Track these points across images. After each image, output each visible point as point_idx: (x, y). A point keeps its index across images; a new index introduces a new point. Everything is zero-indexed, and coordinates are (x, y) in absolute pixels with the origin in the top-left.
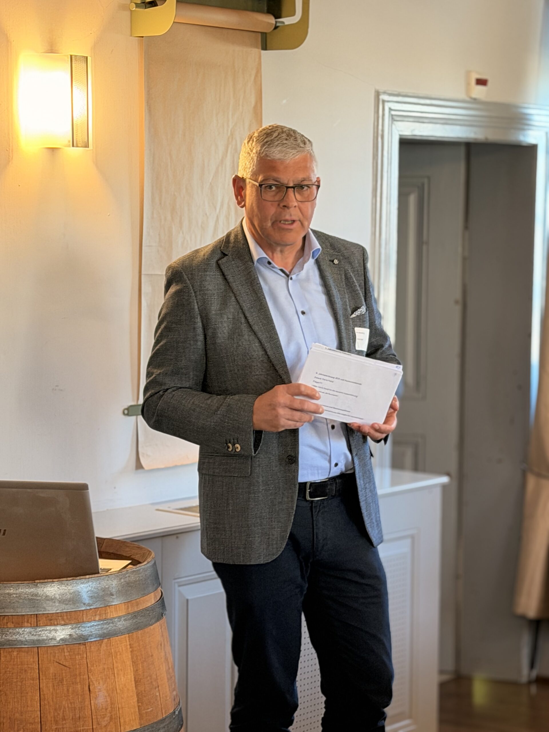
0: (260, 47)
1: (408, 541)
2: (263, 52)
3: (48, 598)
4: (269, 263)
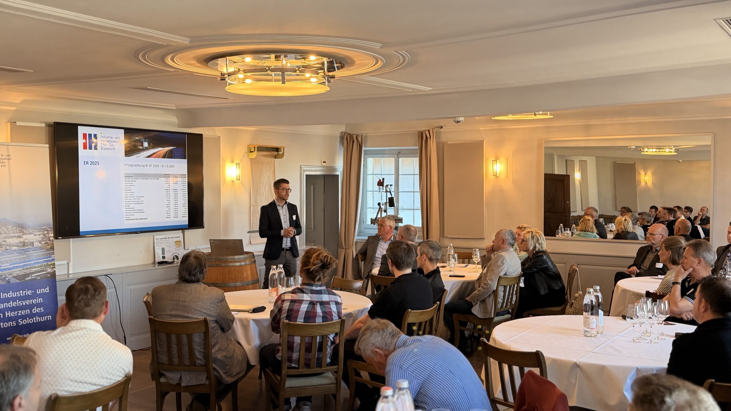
0: (275, 158)
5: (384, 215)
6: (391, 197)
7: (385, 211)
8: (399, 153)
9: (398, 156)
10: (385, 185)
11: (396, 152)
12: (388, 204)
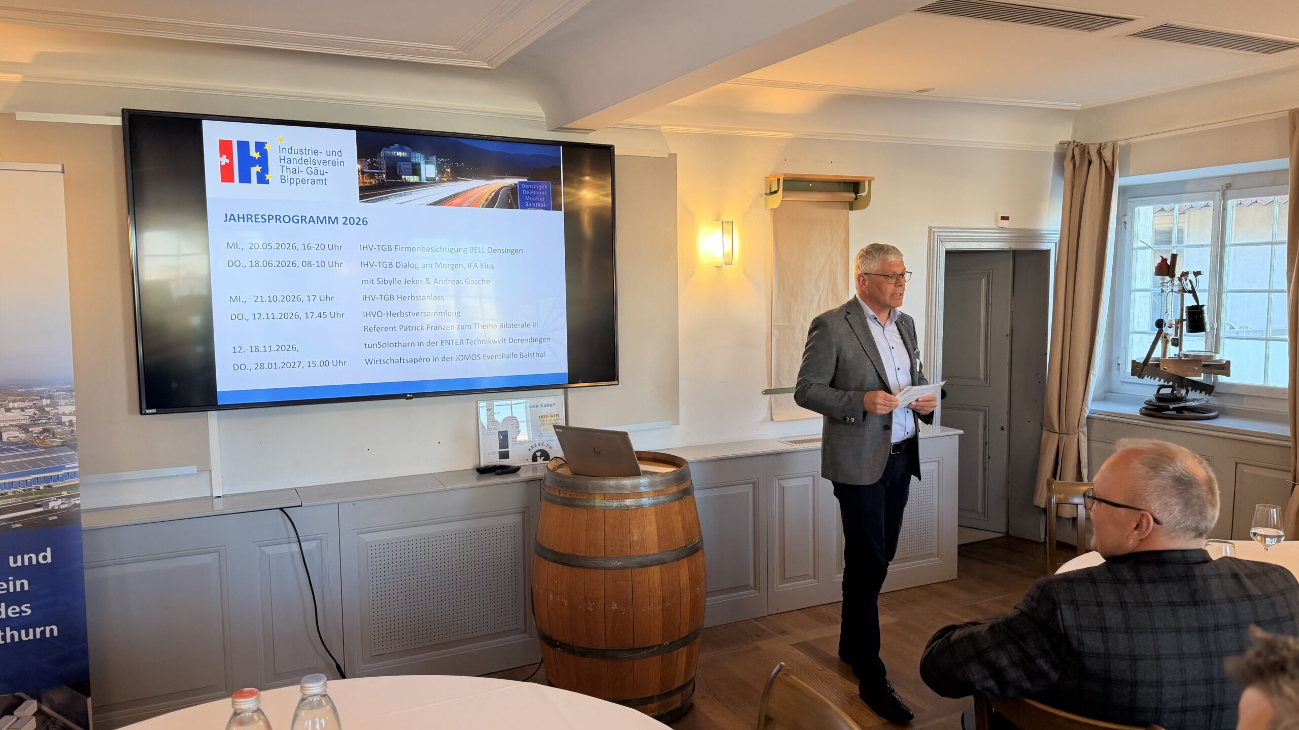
0: (848, 208)
1: (936, 463)
2: (850, 211)
3: (610, 486)
4: (875, 318)
5: (1172, 351)
6: (1195, 304)
7: (1177, 343)
8: (1229, 186)
9: (1224, 194)
10: (1178, 274)
11: (1219, 185)
12: (1185, 323)
